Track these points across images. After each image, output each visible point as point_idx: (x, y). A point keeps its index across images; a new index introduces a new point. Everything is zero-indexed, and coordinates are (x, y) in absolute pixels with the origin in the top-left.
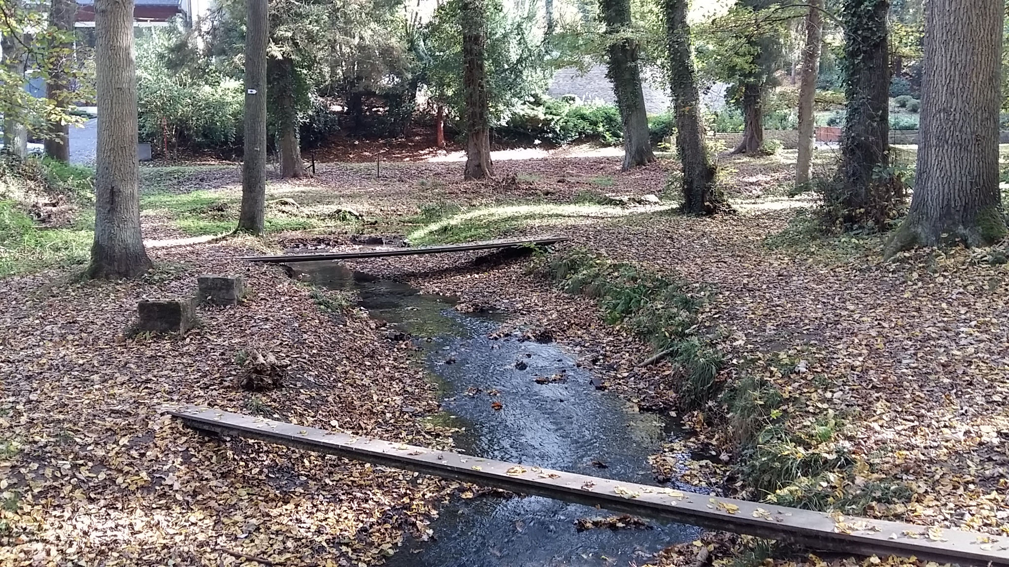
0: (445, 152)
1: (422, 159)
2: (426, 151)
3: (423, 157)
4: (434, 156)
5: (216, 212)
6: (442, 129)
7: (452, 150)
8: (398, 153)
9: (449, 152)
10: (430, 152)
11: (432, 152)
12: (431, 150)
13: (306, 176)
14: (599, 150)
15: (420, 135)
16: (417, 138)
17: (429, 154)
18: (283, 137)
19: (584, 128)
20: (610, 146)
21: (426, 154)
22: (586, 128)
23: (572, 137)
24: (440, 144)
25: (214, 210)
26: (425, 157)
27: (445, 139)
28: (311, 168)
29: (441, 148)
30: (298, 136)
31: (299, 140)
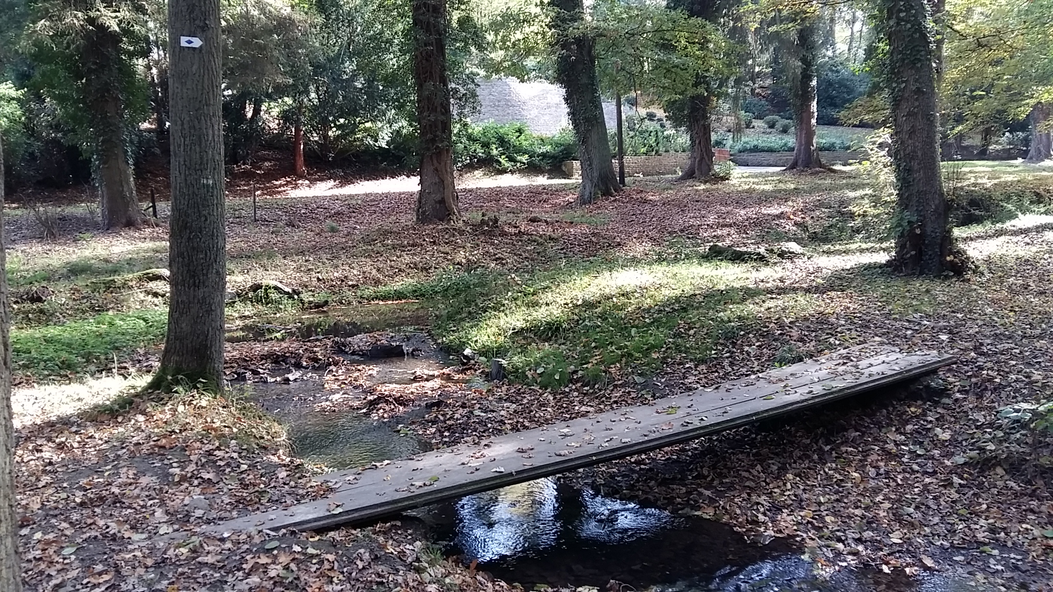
0: (307, 182)
1: (279, 192)
2: (282, 181)
3: (280, 189)
4: (295, 188)
5: (27, 306)
6: (302, 152)
7: (316, 180)
8: (244, 185)
9: (313, 181)
10: (288, 183)
11: (290, 182)
12: (289, 179)
13: (147, 223)
14: (494, 177)
15: (270, 161)
16: (267, 164)
17: (286, 185)
18: (105, 163)
19: (475, 150)
20: (506, 173)
21: (283, 186)
22: (478, 150)
23: (462, 161)
24: (299, 172)
25: (23, 301)
26: (282, 189)
27: (306, 166)
28: (151, 209)
29: (301, 177)
30: (131, 161)
31: (133, 167)
